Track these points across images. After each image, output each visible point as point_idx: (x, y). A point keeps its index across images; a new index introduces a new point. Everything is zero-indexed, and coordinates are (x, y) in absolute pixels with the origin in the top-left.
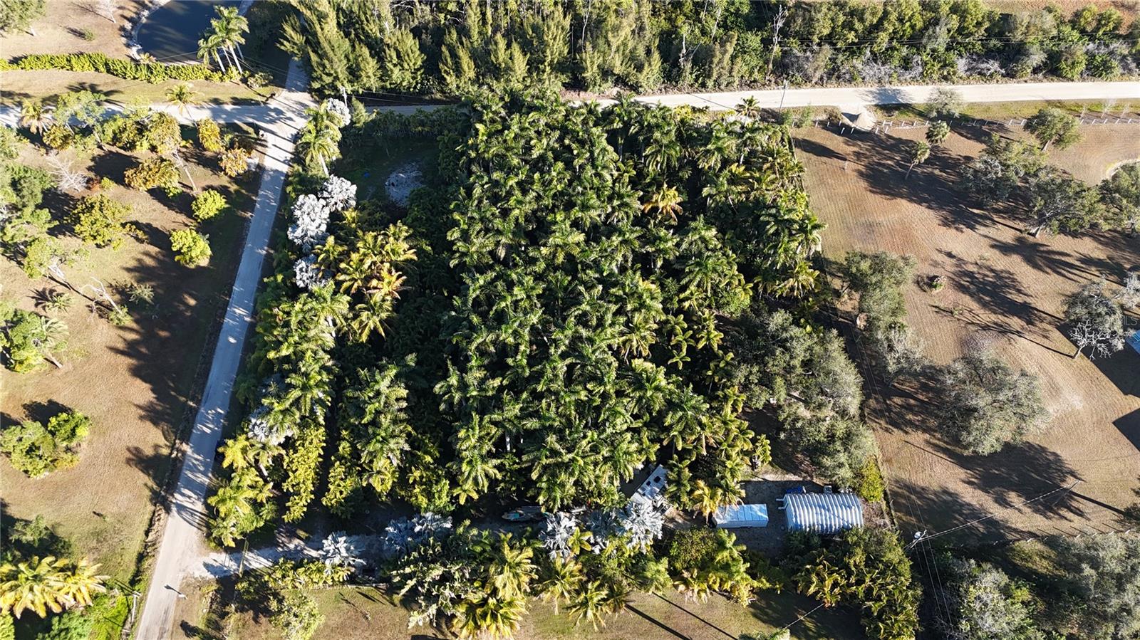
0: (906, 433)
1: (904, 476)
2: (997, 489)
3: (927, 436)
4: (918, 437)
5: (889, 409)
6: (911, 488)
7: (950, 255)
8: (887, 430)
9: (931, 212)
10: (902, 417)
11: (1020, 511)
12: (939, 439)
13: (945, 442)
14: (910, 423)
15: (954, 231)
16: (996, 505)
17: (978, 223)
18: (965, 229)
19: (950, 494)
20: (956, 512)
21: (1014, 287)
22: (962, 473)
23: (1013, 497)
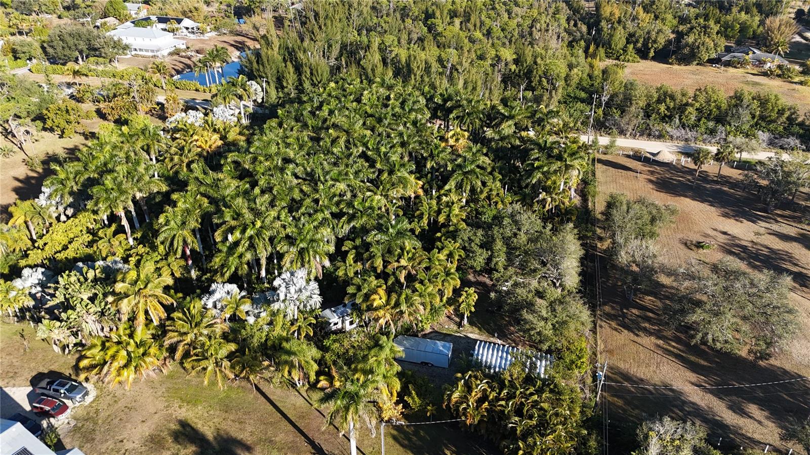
0: (637, 335)
1: (622, 366)
2: (734, 398)
3: (660, 342)
4: (649, 341)
5: (624, 316)
6: (627, 377)
7: (725, 233)
8: (616, 330)
9: (713, 209)
10: (638, 323)
11: (760, 422)
12: (674, 347)
13: (680, 350)
14: (645, 330)
15: (735, 222)
16: (730, 412)
17: (761, 220)
18: (745, 221)
19: (672, 390)
20: (676, 407)
21: (790, 262)
22: (693, 377)
23: (753, 409)
